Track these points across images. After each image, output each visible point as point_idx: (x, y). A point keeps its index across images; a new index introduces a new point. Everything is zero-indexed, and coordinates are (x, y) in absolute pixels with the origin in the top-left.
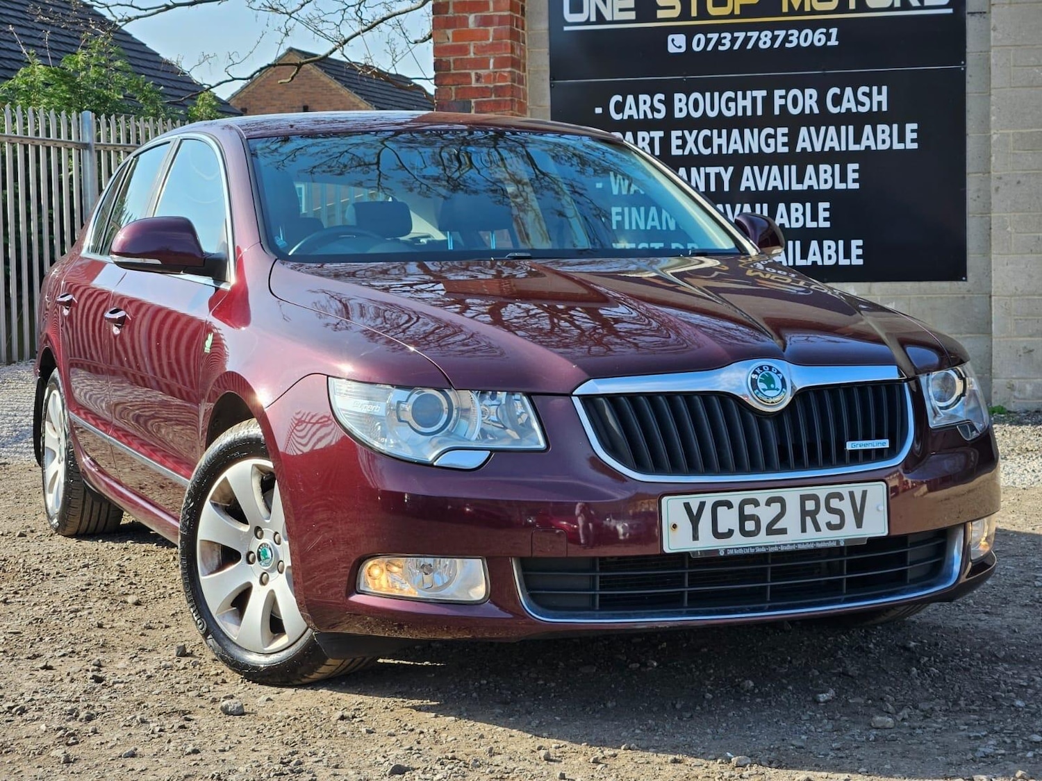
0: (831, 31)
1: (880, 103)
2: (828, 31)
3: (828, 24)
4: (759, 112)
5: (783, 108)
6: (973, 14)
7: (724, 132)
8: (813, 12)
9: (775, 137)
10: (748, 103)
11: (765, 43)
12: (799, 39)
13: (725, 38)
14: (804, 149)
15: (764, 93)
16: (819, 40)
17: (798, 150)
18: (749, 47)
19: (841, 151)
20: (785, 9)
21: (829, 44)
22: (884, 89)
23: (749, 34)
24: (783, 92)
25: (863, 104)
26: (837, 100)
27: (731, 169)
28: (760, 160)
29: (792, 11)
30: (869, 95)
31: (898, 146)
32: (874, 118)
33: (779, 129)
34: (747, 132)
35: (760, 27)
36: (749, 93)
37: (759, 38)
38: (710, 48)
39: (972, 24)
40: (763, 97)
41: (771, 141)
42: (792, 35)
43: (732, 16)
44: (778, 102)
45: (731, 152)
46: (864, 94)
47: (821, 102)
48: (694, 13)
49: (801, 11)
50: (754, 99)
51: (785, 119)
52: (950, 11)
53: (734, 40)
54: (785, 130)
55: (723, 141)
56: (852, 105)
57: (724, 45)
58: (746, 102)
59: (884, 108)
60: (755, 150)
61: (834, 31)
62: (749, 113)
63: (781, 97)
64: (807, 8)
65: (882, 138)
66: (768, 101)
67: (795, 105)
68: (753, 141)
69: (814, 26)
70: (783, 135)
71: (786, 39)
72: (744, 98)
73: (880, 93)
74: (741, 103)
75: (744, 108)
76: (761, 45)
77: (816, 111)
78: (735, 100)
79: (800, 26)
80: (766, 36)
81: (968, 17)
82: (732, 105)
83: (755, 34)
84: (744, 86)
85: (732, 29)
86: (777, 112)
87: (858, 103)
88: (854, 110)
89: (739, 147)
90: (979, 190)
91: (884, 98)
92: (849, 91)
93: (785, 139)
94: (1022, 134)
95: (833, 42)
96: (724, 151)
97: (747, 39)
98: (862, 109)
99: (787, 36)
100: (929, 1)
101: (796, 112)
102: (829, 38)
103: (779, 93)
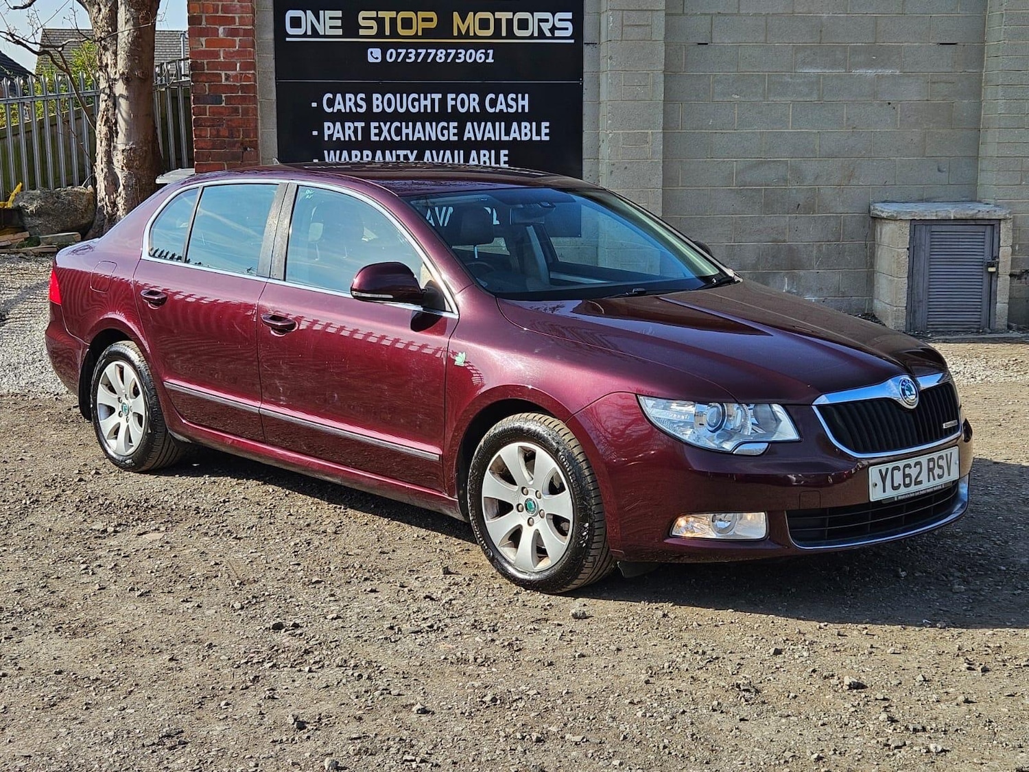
0: (488, 51)
1: (523, 107)
2: (486, 51)
3: (487, 46)
4: (437, 110)
5: (454, 107)
6: (588, 44)
7: (410, 124)
8: (476, 36)
9: (448, 128)
10: (428, 103)
11: (440, 58)
12: (465, 56)
13: (411, 53)
14: (469, 139)
15: (440, 96)
16: (480, 58)
17: (465, 139)
18: (429, 60)
19: (495, 140)
20: (455, 34)
21: (487, 61)
22: (527, 96)
23: (429, 51)
24: (454, 96)
25: (512, 107)
26: (493, 103)
27: (415, 152)
28: (437, 146)
29: (460, 36)
30: (516, 100)
31: (536, 138)
32: (519, 117)
33: (450, 123)
34: (427, 124)
35: (437, 46)
36: (429, 95)
37: (436, 55)
38: (399, 60)
39: (587, 51)
40: (439, 99)
41: (445, 132)
42: (461, 53)
43: (416, 36)
44: (450, 103)
45: (415, 139)
46: (512, 99)
47: (482, 104)
48: (387, 33)
49: (467, 36)
50: (433, 101)
51: (455, 115)
52: (572, 41)
53: (418, 55)
54: (456, 124)
55: (410, 131)
56: (504, 107)
57: (410, 58)
59: (527, 110)
60: (434, 139)
61: (491, 52)
62: (429, 110)
63: (452, 99)
64: (472, 34)
65: (524, 132)
66: (443, 102)
67: (463, 106)
68: (432, 131)
69: (477, 47)
70: (454, 128)
71: (456, 56)
72: (426, 99)
73: (523, 99)
74: (423, 103)
75: (426, 107)
76: (438, 60)
77: (478, 110)
78: (419, 100)
79: (466, 47)
80: (441, 53)
81: (585, 46)
82: (416, 104)
83: (433, 51)
84: (426, 90)
85: (416, 46)
86: (449, 110)
87: (508, 106)
88: (505, 111)
89: (421, 136)
90: (590, 171)
91: (526, 103)
92: (501, 97)
93: (456, 131)
94: (628, 134)
95: (490, 60)
96: (411, 139)
97: (428, 55)
98: (510, 110)
99: (457, 54)
100: (557, 33)
101: (463, 110)
102: (487, 57)
103: (451, 96)
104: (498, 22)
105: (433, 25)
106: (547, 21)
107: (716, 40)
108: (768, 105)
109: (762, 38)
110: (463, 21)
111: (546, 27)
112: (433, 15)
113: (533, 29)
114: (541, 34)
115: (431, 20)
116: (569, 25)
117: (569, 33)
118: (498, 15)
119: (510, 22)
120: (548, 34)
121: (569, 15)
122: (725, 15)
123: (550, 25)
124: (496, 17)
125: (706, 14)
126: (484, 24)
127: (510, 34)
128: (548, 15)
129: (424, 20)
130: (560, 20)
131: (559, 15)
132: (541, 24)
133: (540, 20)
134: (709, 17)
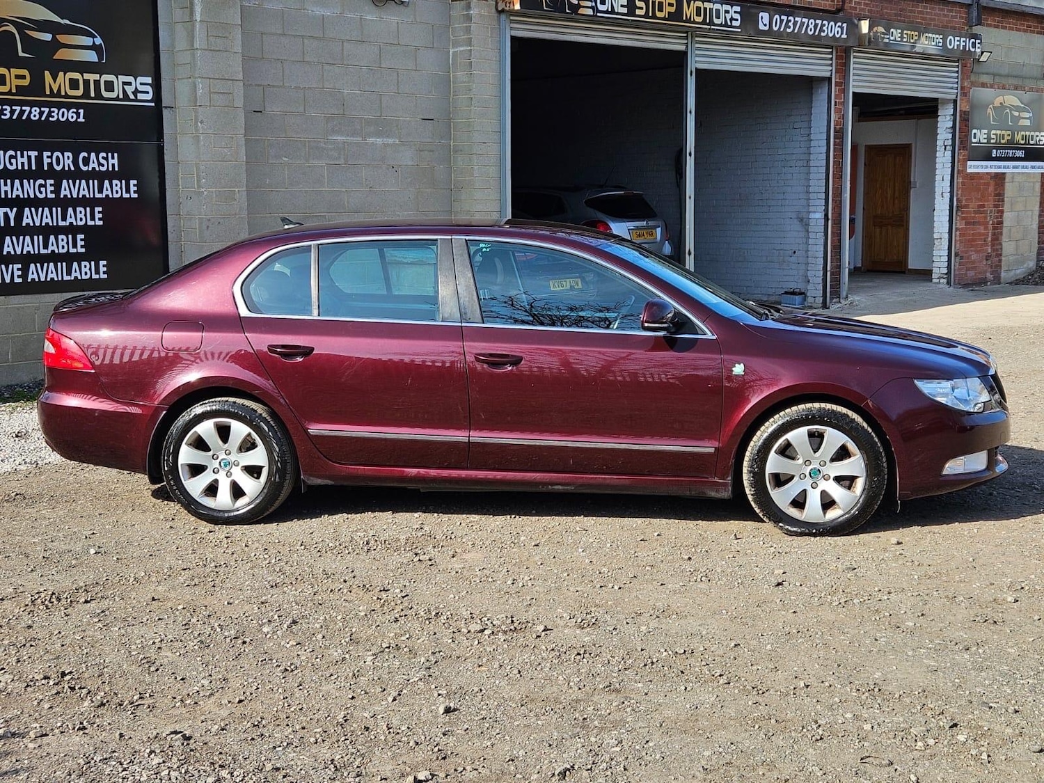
0: (79, 111)
1: (113, 165)
2: (77, 111)
3: (78, 106)
4: (34, 168)
5: (50, 165)
6: (166, 107)
7: (9, 181)
8: (67, 96)
9: (45, 186)
10: (25, 160)
11: (35, 116)
12: (58, 115)
13: (6, 109)
14: (66, 196)
15: (36, 153)
16: (72, 117)
17: (62, 196)
18: (24, 118)
19: (90, 198)
20: (48, 92)
21: (78, 120)
22: (116, 155)
23: (24, 108)
24: (49, 154)
25: (103, 166)
26: (86, 161)
27: (15, 210)
28: (35, 203)
29: (52, 94)
30: (106, 159)
31: (125, 195)
32: (110, 175)
33: (47, 181)
34: (25, 181)
35: (32, 104)
36: (25, 153)
37: (30, 112)
39: (165, 113)
40: (35, 156)
41: (43, 189)
42: (54, 112)
43: (10, 93)
44: (46, 161)
45: (14, 196)
46: (103, 158)
47: (75, 162)
49: (59, 95)
50: (29, 158)
51: (51, 173)
52: (153, 104)
53: (12, 112)
54: (52, 182)
55: (8, 188)
56: (96, 165)
57: (5, 115)
58: (23, 160)
59: (116, 169)
60: (32, 196)
61: (81, 111)
62: (26, 168)
63: (48, 157)
64: (63, 93)
65: (115, 189)
66: (39, 159)
67: (58, 164)
68: (29, 189)
69: (69, 106)
70: (51, 185)
71: (50, 115)
72: (22, 156)
73: (113, 158)
74: (20, 160)
75: (23, 164)
76: (32, 117)
77: (72, 168)
78: (15, 157)
79: (59, 106)
80: (35, 111)
81: (163, 109)
82: (13, 161)
83: (28, 109)
84: (22, 147)
85: (11, 103)
86: (46, 168)
87: (100, 164)
88: (97, 169)
89: (20, 193)
90: (174, 226)
91: (116, 161)
92: (93, 155)
93: (53, 188)
94: (220, 191)
95: (81, 120)
96: (10, 196)
97: (22, 112)
98: (102, 168)
99: (50, 112)
100: (140, 96)
101: (58, 168)
102: (78, 117)
103: (46, 154)
104: (86, 82)
105: (26, 82)
106: (130, 84)
107: (268, 109)
108: (309, 167)
109: (301, 109)
110: (55, 79)
111: (130, 90)
112: (25, 72)
113: (117, 92)
114: (126, 97)
115: (23, 77)
116: (149, 89)
117: (149, 97)
118: (86, 76)
119: (97, 83)
120: (132, 97)
121: (149, 80)
122: (273, 86)
123: (132, 88)
124: (85, 78)
125: (259, 85)
126: (74, 84)
127: (99, 96)
128: (130, 79)
129: (17, 77)
130: (141, 84)
131: (140, 79)
132: (125, 86)
133: (124, 83)
134: (262, 88)
